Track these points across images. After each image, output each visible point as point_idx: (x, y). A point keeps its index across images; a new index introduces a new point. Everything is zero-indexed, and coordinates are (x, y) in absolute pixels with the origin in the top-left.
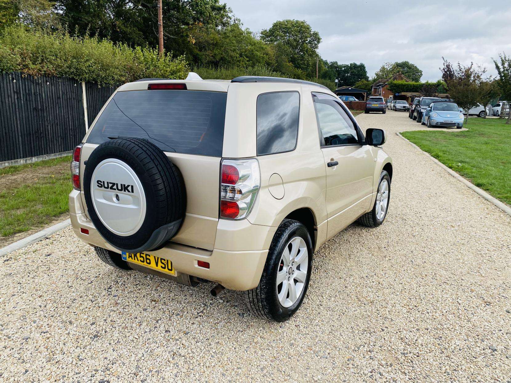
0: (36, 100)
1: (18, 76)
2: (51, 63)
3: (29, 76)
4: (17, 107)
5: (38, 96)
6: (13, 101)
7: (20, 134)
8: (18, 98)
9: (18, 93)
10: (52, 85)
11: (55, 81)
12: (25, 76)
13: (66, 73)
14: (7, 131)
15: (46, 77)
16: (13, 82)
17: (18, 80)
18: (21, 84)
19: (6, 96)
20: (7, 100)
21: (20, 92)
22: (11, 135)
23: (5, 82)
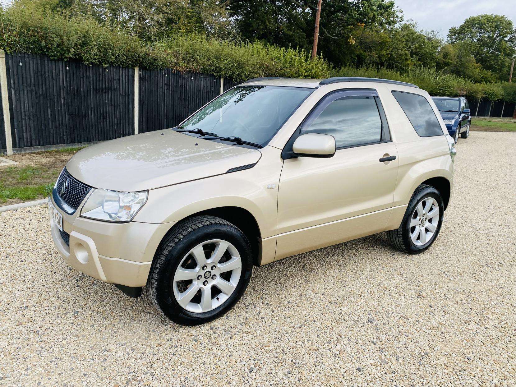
0: (181, 92)
1: (169, 71)
2: (197, 62)
3: (178, 72)
4: (165, 96)
5: (183, 88)
6: (163, 91)
7: (165, 117)
8: (167, 89)
10: (195, 80)
11: (198, 77)
12: (174, 71)
13: (207, 70)
14: (156, 114)
15: (191, 73)
16: (165, 77)
17: (169, 75)
18: (171, 78)
19: (159, 87)
20: (159, 90)
21: (169, 83)
22: (158, 117)
23: (159, 76)
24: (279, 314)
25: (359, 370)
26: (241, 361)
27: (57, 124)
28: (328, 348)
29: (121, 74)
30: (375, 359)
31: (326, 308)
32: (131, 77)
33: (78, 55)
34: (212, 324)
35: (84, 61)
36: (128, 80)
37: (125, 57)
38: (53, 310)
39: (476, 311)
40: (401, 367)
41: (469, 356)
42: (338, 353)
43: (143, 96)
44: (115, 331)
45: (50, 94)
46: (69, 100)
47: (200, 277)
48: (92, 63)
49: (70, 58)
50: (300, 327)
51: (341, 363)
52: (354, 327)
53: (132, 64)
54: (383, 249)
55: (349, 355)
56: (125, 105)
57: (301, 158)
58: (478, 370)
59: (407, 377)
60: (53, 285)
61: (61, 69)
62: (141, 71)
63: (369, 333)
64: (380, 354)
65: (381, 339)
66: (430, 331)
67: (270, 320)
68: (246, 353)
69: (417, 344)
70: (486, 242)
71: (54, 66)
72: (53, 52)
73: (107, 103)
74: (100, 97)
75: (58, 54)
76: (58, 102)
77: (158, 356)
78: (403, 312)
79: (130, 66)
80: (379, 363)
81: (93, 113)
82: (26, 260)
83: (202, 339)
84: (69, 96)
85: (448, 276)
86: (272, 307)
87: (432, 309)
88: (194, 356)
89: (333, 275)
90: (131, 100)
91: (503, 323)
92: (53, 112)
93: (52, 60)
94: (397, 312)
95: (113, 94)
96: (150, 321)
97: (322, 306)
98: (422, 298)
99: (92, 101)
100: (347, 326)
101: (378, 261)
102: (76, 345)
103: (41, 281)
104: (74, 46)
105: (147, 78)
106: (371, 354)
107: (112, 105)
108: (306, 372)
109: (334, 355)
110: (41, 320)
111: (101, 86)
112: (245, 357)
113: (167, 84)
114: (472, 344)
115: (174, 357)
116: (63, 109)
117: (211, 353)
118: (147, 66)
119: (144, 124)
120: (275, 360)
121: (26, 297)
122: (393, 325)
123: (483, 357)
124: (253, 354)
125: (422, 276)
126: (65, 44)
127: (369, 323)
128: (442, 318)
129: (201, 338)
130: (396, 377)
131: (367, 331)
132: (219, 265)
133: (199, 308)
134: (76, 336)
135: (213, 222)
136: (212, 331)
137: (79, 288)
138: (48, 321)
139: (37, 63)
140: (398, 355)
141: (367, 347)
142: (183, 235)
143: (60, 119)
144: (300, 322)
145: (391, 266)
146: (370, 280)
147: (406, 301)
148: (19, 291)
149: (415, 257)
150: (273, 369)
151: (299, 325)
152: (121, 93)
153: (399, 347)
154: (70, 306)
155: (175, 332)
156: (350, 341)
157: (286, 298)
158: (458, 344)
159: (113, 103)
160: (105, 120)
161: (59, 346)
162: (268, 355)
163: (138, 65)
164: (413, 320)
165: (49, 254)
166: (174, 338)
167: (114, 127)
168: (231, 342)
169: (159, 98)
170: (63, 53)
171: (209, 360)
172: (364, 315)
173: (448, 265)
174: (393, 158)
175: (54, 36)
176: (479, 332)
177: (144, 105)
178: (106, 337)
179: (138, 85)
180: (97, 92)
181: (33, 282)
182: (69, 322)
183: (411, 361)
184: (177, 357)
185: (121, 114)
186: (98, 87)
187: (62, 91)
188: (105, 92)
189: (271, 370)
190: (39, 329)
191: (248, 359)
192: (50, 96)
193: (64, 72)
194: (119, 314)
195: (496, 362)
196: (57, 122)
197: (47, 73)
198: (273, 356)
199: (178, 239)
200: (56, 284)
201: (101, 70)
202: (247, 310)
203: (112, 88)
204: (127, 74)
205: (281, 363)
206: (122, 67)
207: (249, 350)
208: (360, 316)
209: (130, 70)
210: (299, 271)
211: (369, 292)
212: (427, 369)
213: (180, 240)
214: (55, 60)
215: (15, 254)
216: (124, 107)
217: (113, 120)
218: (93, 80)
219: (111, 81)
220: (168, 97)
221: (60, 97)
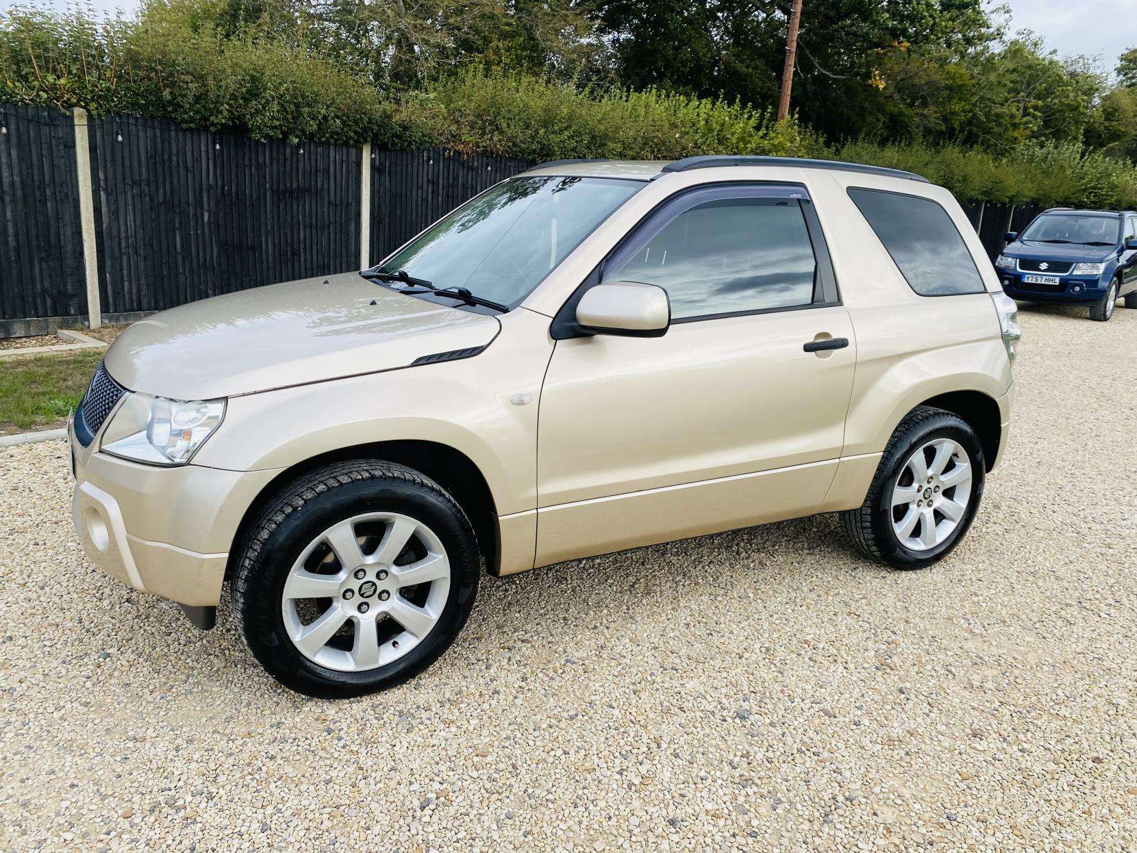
1: (438, 153)
2: (502, 132)
3: (457, 154)
4: (429, 206)
5: (469, 190)
6: (424, 196)
8: (433, 192)
9: (434, 183)
10: (496, 171)
11: (503, 165)
12: (449, 153)
13: (522, 151)
15: (487, 157)
16: (428, 164)
17: (436, 161)
18: (441, 167)
19: (414, 189)
20: (414, 193)
21: (438, 180)
23: (416, 164)
24: (537, 685)
25: (672, 822)
26: (411, 783)
27: (195, 266)
28: (618, 769)
29: (331, 159)
30: (720, 801)
31: (649, 678)
32: (354, 165)
33: (239, 118)
34: (379, 698)
35: (251, 131)
36: (348, 171)
37: (338, 121)
38: (59, 647)
39: (1012, 708)
40: (775, 825)
41: (953, 811)
42: (637, 781)
43: (380, 207)
44: (169, 698)
45: (179, 203)
46: (221, 214)
47: (349, 594)
48: (267, 136)
49: (222, 125)
50: (572, 718)
51: (636, 804)
52: (698, 725)
53: (356, 137)
54: (834, 554)
55: (663, 788)
56: (341, 224)
58: (965, 846)
59: (783, 848)
61: (203, 148)
62: (377, 152)
63: (729, 743)
64: (737, 792)
65: (751, 758)
66: (879, 747)
67: (511, 698)
68: (428, 766)
69: (835, 775)
70: (1098, 550)
71: (189, 143)
72: (185, 112)
73: (301, 221)
74: (285, 208)
75: (198, 117)
76: (197, 218)
77: (237, 758)
78: (828, 699)
79: (352, 143)
80: (727, 812)
81: (270, 243)
82: (47, 542)
83: (345, 729)
84: (220, 206)
85: (969, 624)
86: (525, 671)
87: (903, 696)
88: (315, 764)
89: (693, 606)
90: (353, 215)
91: (1069, 741)
92: (186, 239)
93: (186, 130)
94: (812, 700)
95: (313, 202)
96: (250, 683)
97: (640, 675)
98: (888, 670)
99: (268, 217)
100: (683, 721)
101: (811, 582)
102: (77, 723)
103: (59, 586)
104: (231, 99)
105: (390, 166)
106: (714, 789)
107: (311, 225)
108: (547, 818)
109: (625, 786)
110: (28, 666)
111: (288, 185)
112: (423, 775)
113: (433, 181)
114: (972, 785)
115: (270, 764)
116: (207, 232)
117: (352, 761)
118: (388, 143)
120: (488, 785)
121: (16, 617)
122: (792, 727)
123: (989, 818)
124: (443, 768)
125: (906, 622)
126: (212, 95)
127: (737, 720)
128: (919, 720)
129: (344, 726)
130: (755, 845)
131: (726, 738)
132: (394, 570)
133: (348, 660)
134: (86, 704)
136: (372, 712)
137: (129, 605)
138: (41, 671)
139: (154, 137)
140: (779, 795)
141: (712, 773)
142: (303, 499)
143: (201, 254)
144: (576, 706)
145: (838, 594)
146: (777, 622)
147: (845, 675)
148: (9, 604)
149: (906, 577)
150: (477, 805)
151: (572, 713)
152: (332, 198)
153: (789, 778)
154: (97, 642)
155: (293, 710)
156: (677, 756)
157: (565, 652)
158: (935, 783)
159: (314, 222)
160: (295, 257)
161: (43, 722)
162: (475, 774)
163: (369, 139)
164: (847, 720)
166: (286, 722)
168: (406, 739)
170: (207, 114)
171: (342, 774)
172: (731, 700)
173: (981, 598)
174: (842, 343)
175: (188, 78)
176: (1001, 757)
177: (381, 226)
178: (145, 711)
179: (369, 184)
180: (279, 199)
181: (42, 588)
182: (83, 674)
183: (807, 813)
184: (276, 764)
185: (332, 244)
186: (281, 187)
187: (205, 195)
188: (297, 198)
189: (471, 807)
190: (16, 685)
191: (427, 780)
192: (179, 205)
193: (211, 156)
194: (190, 664)
195: (1016, 832)
196: (195, 260)
197: (174, 158)
198: (485, 778)
199: (292, 506)
200: (85, 595)
201: (288, 151)
202: (468, 674)
203: (313, 190)
204: (345, 159)
205: (500, 794)
206: (335, 145)
207: (437, 759)
208: (720, 703)
209: (353, 151)
210: (619, 595)
211: (763, 650)
212: (838, 833)
213: (295, 509)
214: (191, 130)
215: (29, 530)
216: (338, 230)
217: (315, 256)
218: (271, 172)
219: (310, 174)
220: (435, 208)
221: (202, 208)
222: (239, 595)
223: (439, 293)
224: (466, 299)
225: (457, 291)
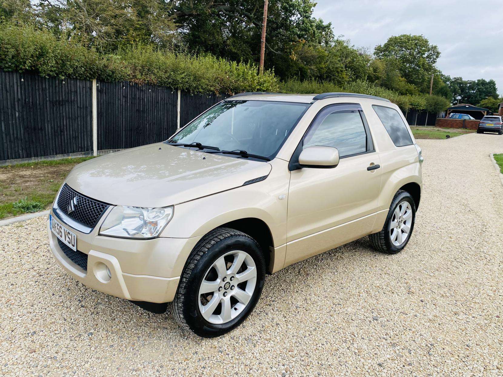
0: (139, 104)
1: (127, 84)
2: (154, 74)
3: (135, 84)
4: (124, 108)
5: (141, 100)
6: (121, 103)
7: (124, 129)
8: (125, 101)
9: (126, 97)
10: (153, 92)
11: (155, 89)
12: (132, 84)
13: (165, 83)
14: (115, 126)
15: (149, 85)
16: (123, 89)
17: (127, 87)
18: (129, 90)
19: (117, 100)
20: (117, 102)
21: (127, 96)
23: (117, 88)
24: (292, 319)
25: (380, 365)
26: (272, 368)
27: (12, 139)
28: (347, 348)
29: (78, 86)
30: (391, 354)
31: (333, 310)
32: (89, 89)
33: (34, 66)
34: (232, 334)
35: (41, 72)
36: (86, 92)
37: (83, 69)
38: (63, 333)
39: (460, 302)
40: (415, 359)
41: (467, 343)
42: (356, 351)
43: (101, 109)
44: (136, 349)
45: (3, 107)
46: (25, 113)
47: (221, 289)
48: (49, 75)
49: (26, 69)
50: (315, 330)
51: (362, 360)
52: (362, 325)
53: (90, 76)
54: (364, 251)
55: (367, 352)
56: (83, 117)
57: (305, 169)
58: (479, 355)
59: (423, 368)
60: (55, 307)
61: (15, 81)
62: (99, 83)
63: (378, 330)
64: (394, 349)
65: (389, 335)
66: (429, 324)
67: (285, 326)
68: (273, 360)
69: (422, 337)
70: (448, 239)
71: (7, 78)
72: (7, 63)
73: (64, 116)
74: (56, 110)
75: (13, 66)
76: (12, 115)
77: (189, 370)
78: (400, 308)
79: (88, 78)
80: (396, 358)
81: (49, 127)
82: (17, 283)
83: (227, 350)
84: (24, 109)
85: (427, 272)
86: (282, 313)
87: (424, 303)
88: (225, 367)
89: (328, 278)
90: (89, 113)
91: (485, 311)
92: (7, 126)
93: (5, 72)
94: (395, 309)
95: (70, 107)
96: (169, 336)
97: (328, 309)
98: (412, 294)
99: (48, 114)
100: (356, 325)
101: (364, 263)
102: (101, 367)
103: (40, 304)
104: (30, 57)
105: (105, 90)
106: (385, 349)
107: (69, 118)
108: (334, 372)
109: (354, 354)
110: (55, 345)
111: (58, 99)
112: (274, 364)
113: (125, 96)
114: (467, 332)
115: (205, 370)
116: (17, 122)
117: (240, 363)
118: (105, 79)
119: (102, 137)
120: (303, 363)
121: (30, 322)
122: (395, 321)
123: (480, 343)
124: (280, 359)
125: (406, 274)
126: (22, 55)
127: (375, 321)
128: (435, 311)
129: (226, 348)
130: (413, 368)
131: (375, 329)
132: (237, 276)
133: (219, 319)
134: (98, 358)
135: (233, 234)
136: (233, 341)
137: (84, 308)
138: (63, 346)
140: (409, 348)
141: (380, 343)
142: (206, 248)
143: (15, 132)
144: (313, 325)
145: (376, 266)
146: (363, 280)
147: (400, 298)
148: (20, 316)
149: (394, 256)
150: (304, 372)
151: (314, 328)
152: (79, 105)
153: (407, 340)
154: (81, 327)
155: (198, 345)
156: (363, 339)
157: (293, 304)
158: (455, 334)
159: (70, 116)
160: (62, 133)
161: (83, 370)
162: (294, 359)
163: (96, 77)
164: (412, 315)
165: (40, 276)
166: (199, 351)
167: (72, 139)
168: (256, 350)
169: (117, 110)
170: (18, 64)
171: (240, 369)
172: (368, 313)
173: (424, 262)
174: (377, 167)
175: (9, 46)
176: (469, 321)
177: (102, 118)
178: (129, 357)
179: (96, 98)
180: (53, 105)
181: (32, 306)
182: (85, 344)
183: (422, 353)
184: (208, 370)
185: (79, 127)
186: (54, 99)
187: (16, 103)
188: (62, 105)
189: (302, 373)
190: (56, 355)
191: (277, 365)
192: (3, 109)
193: (19, 84)
194: (135, 332)
195: (491, 347)
196: (12, 136)
198: (299, 360)
199: (203, 252)
200: (58, 307)
201: (57, 82)
202: (260, 318)
203: (70, 101)
204: (84, 86)
205: (309, 366)
206: (80, 80)
207: (275, 356)
208: (365, 315)
209: (88, 83)
210: (296, 277)
211: (365, 292)
212: (437, 358)
214: (9, 72)
215: (2, 278)
216: (82, 120)
217: (71, 133)
218: (49, 92)
219: (68, 93)
220: (126, 109)
221: (15, 110)
222: (181, 295)
223: (225, 153)
224: (244, 155)
225: (239, 152)
